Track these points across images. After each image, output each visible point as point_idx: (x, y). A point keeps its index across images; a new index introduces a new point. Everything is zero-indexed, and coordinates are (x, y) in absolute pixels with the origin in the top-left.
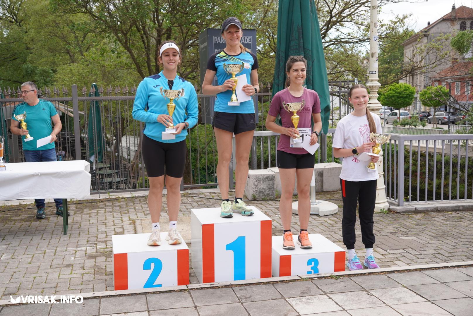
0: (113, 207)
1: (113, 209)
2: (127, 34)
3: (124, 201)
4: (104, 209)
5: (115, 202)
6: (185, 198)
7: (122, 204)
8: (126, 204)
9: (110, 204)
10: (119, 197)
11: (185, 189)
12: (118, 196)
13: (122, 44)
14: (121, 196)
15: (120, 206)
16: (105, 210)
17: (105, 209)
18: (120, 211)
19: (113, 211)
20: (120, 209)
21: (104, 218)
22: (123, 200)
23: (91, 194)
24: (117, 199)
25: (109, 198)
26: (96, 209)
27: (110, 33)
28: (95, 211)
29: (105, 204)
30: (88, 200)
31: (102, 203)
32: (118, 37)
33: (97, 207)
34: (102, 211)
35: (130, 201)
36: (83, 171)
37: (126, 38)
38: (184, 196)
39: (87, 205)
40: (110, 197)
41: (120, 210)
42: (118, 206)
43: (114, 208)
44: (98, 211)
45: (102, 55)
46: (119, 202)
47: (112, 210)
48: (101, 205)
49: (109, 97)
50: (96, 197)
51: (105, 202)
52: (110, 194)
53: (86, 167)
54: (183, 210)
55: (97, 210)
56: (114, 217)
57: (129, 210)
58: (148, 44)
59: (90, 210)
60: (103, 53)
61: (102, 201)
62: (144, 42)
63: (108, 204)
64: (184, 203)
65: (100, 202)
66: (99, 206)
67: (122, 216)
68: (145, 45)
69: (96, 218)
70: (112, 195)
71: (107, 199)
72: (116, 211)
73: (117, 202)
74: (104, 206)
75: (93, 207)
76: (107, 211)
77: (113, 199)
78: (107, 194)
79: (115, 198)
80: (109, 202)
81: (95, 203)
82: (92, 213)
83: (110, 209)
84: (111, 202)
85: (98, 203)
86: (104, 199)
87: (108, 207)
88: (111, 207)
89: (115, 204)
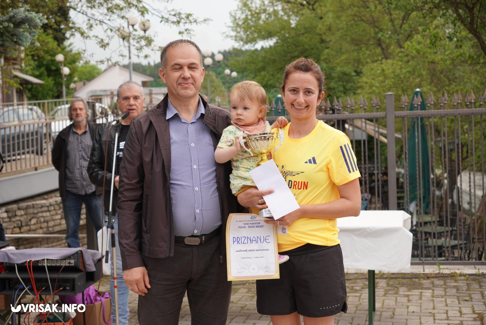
0: (445, 289)
1: (446, 292)
2: (473, 8)
3: (463, 280)
4: (431, 291)
5: (448, 281)
7: (460, 284)
8: (468, 284)
9: (441, 282)
10: (456, 273)
12: (453, 271)
13: (465, 26)
14: (458, 272)
15: (457, 288)
16: (433, 293)
17: (433, 290)
18: (458, 297)
19: (445, 295)
20: (456, 293)
21: (431, 305)
22: (463, 278)
23: (412, 264)
24: (452, 276)
25: (439, 273)
26: (418, 289)
28: (417, 292)
29: (433, 283)
30: (405, 274)
31: (429, 281)
32: (459, 15)
33: (420, 287)
34: (428, 294)
35: (474, 280)
36: (401, 228)
37: (472, 15)
39: (405, 281)
40: (441, 271)
41: (458, 295)
42: (455, 287)
43: (448, 290)
44: (421, 293)
45: (433, 45)
46: (456, 281)
47: (443, 293)
48: (426, 283)
49: (442, 111)
50: (418, 269)
51: (433, 280)
52: (442, 267)
53: (405, 221)
55: (420, 291)
56: (447, 305)
57: (473, 296)
59: (409, 290)
60: (435, 42)
61: (428, 277)
63: (437, 282)
65: (424, 279)
66: (421, 284)
67: (460, 306)
69: (419, 304)
70: (443, 269)
71: (436, 274)
72: (450, 296)
73: (452, 281)
74: (432, 285)
75: (414, 285)
76: (435, 294)
77: (446, 275)
78: (436, 267)
79: (449, 274)
80: (439, 280)
81: (417, 280)
82: (411, 295)
83: (441, 292)
84: (442, 280)
85: (422, 279)
86: (431, 274)
87: (437, 287)
88: (442, 289)
89: (448, 284)
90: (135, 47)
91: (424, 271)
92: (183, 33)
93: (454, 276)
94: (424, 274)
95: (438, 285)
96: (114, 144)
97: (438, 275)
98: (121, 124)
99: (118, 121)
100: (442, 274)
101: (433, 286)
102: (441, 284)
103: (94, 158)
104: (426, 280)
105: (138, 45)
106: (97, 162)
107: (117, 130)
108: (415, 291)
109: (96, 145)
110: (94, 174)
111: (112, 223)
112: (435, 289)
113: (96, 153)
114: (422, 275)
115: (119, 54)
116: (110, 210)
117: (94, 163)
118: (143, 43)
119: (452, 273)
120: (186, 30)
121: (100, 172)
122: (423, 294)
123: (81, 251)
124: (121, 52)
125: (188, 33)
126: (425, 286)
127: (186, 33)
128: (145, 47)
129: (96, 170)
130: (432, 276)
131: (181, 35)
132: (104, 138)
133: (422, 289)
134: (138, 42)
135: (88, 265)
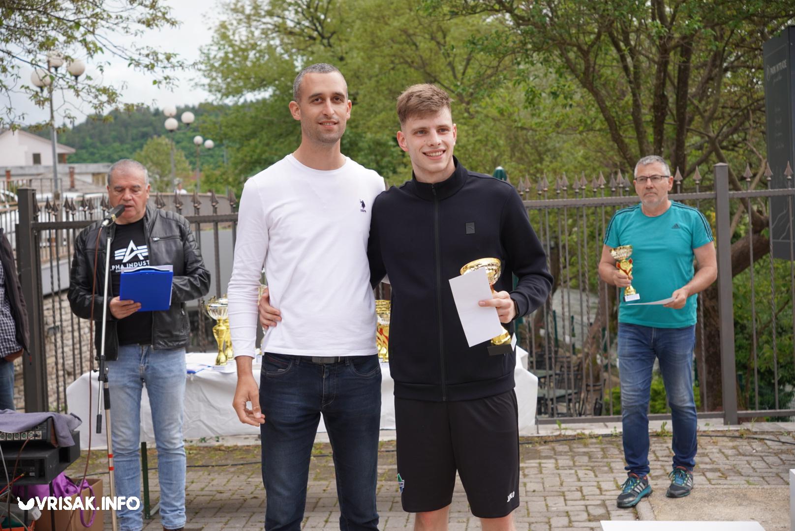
0: (573, 457)
1: (574, 462)
2: (588, 52)
3: (595, 443)
4: (553, 461)
5: (575, 446)
6: (745, 442)
7: (592, 449)
8: (603, 449)
9: (565, 448)
10: (584, 434)
11: (740, 420)
12: (579, 431)
13: (577, 76)
14: (587, 432)
15: (590, 456)
17: (556, 460)
18: (592, 467)
19: (574, 465)
20: (589, 461)
21: (557, 481)
22: (594, 440)
24: (579, 438)
25: (560, 435)
26: (534, 458)
27: (548, 50)
28: (535, 463)
29: (554, 449)
31: (547, 447)
32: (568, 60)
34: (549, 464)
35: (611, 443)
37: (587, 61)
38: (741, 437)
40: (563, 432)
41: (592, 464)
42: (585, 454)
43: (576, 458)
44: (540, 464)
46: (586, 445)
47: (571, 463)
48: (544, 449)
51: (553, 444)
52: (563, 426)
53: (522, 360)
54: (743, 471)
55: (538, 461)
56: (579, 480)
57: (613, 465)
58: (635, 73)
60: (532, 99)
61: (545, 441)
62: (626, 68)
63: (560, 448)
64: (744, 455)
66: (539, 452)
67: (597, 479)
68: (628, 75)
69: (540, 480)
70: (566, 429)
71: (556, 436)
72: (581, 466)
73: (580, 446)
74: (553, 452)
75: (528, 453)
76: (560, 465)
77: (570, 438)
78: (556, 426)
79: (575, 436)
80: (562, 445)
81: (530, 446)
82: (527, 467)
83: (568, 462)
84: (566, 444)
85: (537, 445)
86: (549, 436)
87: (561, 455)
88: (568, 457)
89: (576, 450)
90: (91, 105)
91: (538, 433)
92: (160, 82)
93: (582, 438)
94: (539, 437)
95: (561, 452)
96: (106, 254)
97: (558, 438)
98: (115, 223)
99: (110, 220)
100: (564, 436)
101: (555, 454)
102: (565, 450)
103: (78, 277)
104: (542, 445)
105: (95, 101)
106: (83, 282)
107: (109, 233)
108: (532, 461)
109: (80, 257)
110: (78, 300)
111: (105, 372)
112: (558, 457)
113: (81, 269)
114: (536, 439)
115: (64, 115)
116: (103, 353)
117: (78, 284)
118: (104, 98)
119: (578, 434)
120: (166, 78)
121: (88, 297)
122: (542, 465)
123: (51, 417)
124: (67, 112)
125: (167, 83)
126: (543, 454)
127: (164, 82)
128: (106, 105)
129: (81, 293)
130: (551, 439)
131: (156, 85)
132: (90, 246)
133: (539, 459)
134: (96, 97)
135: (63, 437)
